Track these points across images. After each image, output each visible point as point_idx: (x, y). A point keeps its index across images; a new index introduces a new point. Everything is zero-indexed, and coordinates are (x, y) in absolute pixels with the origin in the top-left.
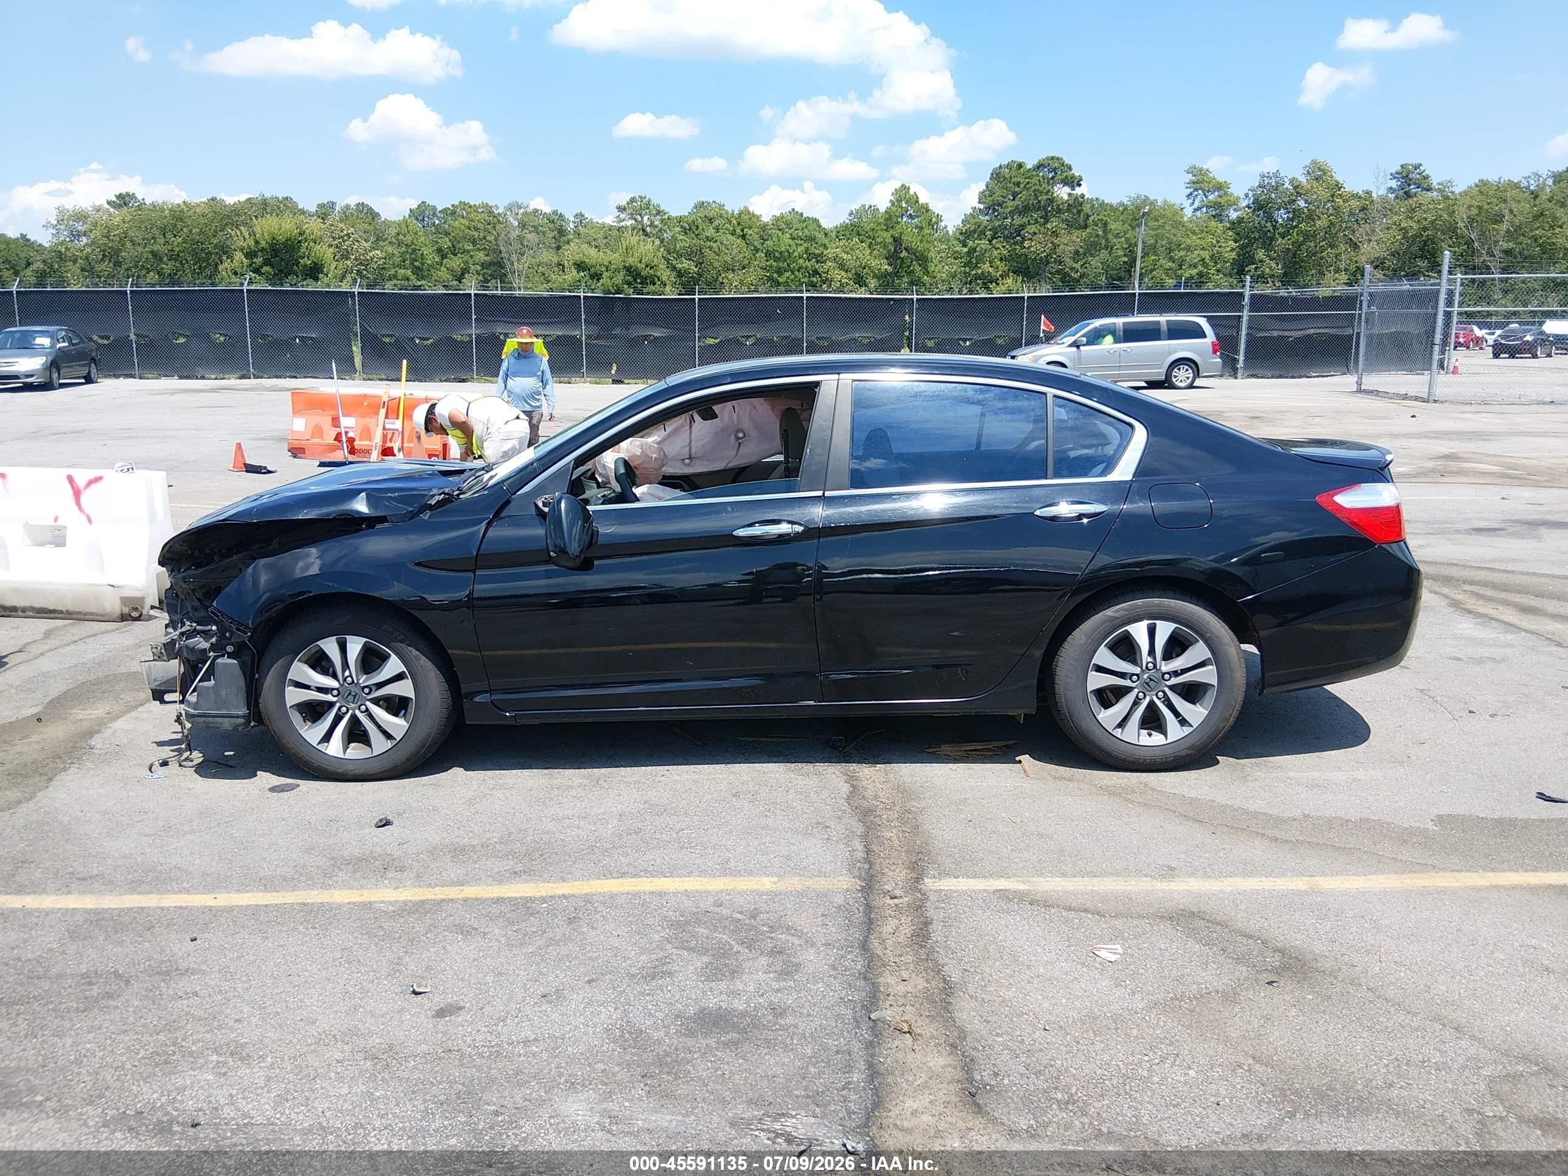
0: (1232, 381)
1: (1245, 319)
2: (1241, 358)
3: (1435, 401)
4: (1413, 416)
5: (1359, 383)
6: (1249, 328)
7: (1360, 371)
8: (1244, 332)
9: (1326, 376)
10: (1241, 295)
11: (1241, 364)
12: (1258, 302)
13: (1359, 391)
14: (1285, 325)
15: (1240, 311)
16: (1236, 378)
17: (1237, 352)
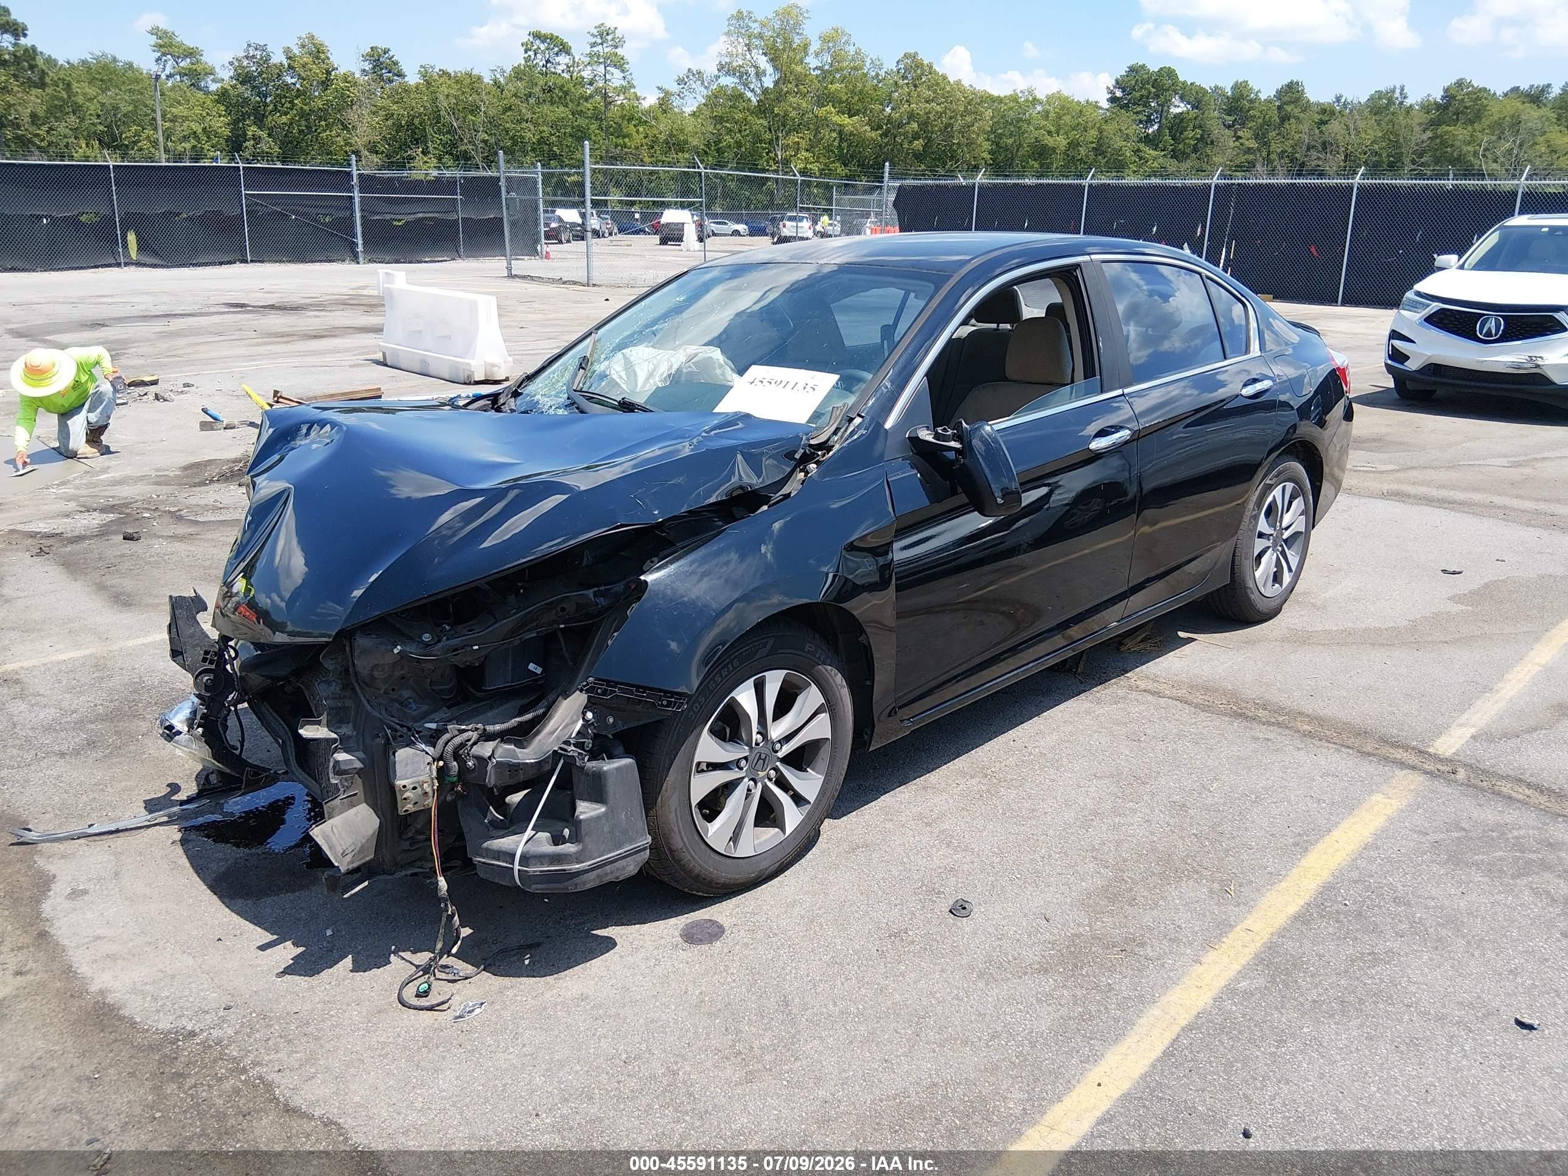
0: (354, 266)
1: (357, 200)
2: (360, 241)
3: (594, 285)
4: (607, 300)
5: (509, 269)
6: (362, 210)
7: (508, 256)
8: (358, 214)
9: (441, 261)
10: (349, 175)
11: (360, 248)
12: (367, 182)
13: (511, 276)
14: (396, 209)
15: (350, 192)
16: (358, 263)
17: (355, 236)
